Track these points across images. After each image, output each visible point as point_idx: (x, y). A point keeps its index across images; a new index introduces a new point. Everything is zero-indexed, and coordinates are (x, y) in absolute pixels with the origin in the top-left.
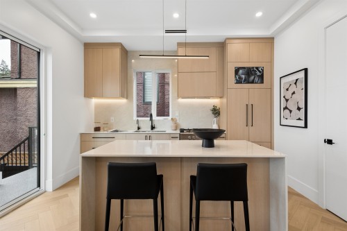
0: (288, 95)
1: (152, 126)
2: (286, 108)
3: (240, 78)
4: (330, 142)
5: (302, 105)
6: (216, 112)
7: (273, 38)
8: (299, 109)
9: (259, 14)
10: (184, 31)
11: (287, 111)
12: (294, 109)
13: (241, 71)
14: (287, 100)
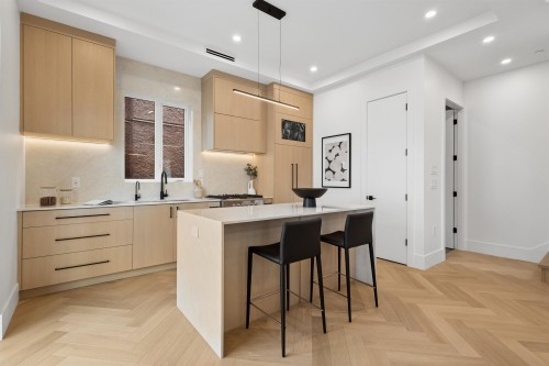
0: (331, 156)
1: (162, 193)
2: (329, 169)
3: (286, 132)
4: (371, 198)
5: (346, 167)
6: (252, 172)
7: (312, 95)
8: (343, 170)
9: (314, 69)
10: (232, 59)
11: (330, 172)
12: (338, 170)
13: (287, 125)
14: (330, 162)
